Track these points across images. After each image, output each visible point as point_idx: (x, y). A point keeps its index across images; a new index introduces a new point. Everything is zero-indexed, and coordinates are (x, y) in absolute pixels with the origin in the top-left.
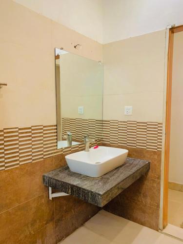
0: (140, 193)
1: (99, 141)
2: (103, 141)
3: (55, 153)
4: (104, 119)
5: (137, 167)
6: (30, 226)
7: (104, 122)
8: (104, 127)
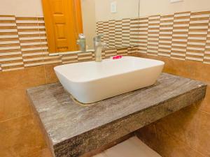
0: (184, 130)
1: (132, 50)
2: (139, 50)
3: (45, 60)
4: (141, 16)
5: (175, 91)
6: (12, 149)
7: (141, 21)
8: (140, 29)
